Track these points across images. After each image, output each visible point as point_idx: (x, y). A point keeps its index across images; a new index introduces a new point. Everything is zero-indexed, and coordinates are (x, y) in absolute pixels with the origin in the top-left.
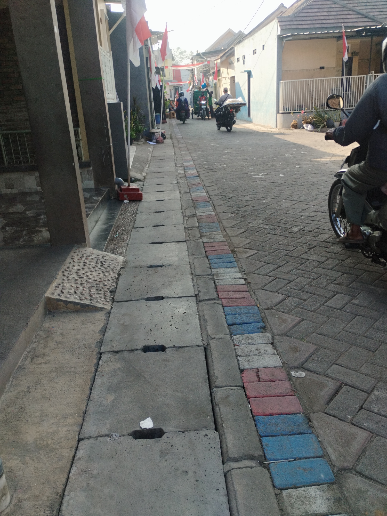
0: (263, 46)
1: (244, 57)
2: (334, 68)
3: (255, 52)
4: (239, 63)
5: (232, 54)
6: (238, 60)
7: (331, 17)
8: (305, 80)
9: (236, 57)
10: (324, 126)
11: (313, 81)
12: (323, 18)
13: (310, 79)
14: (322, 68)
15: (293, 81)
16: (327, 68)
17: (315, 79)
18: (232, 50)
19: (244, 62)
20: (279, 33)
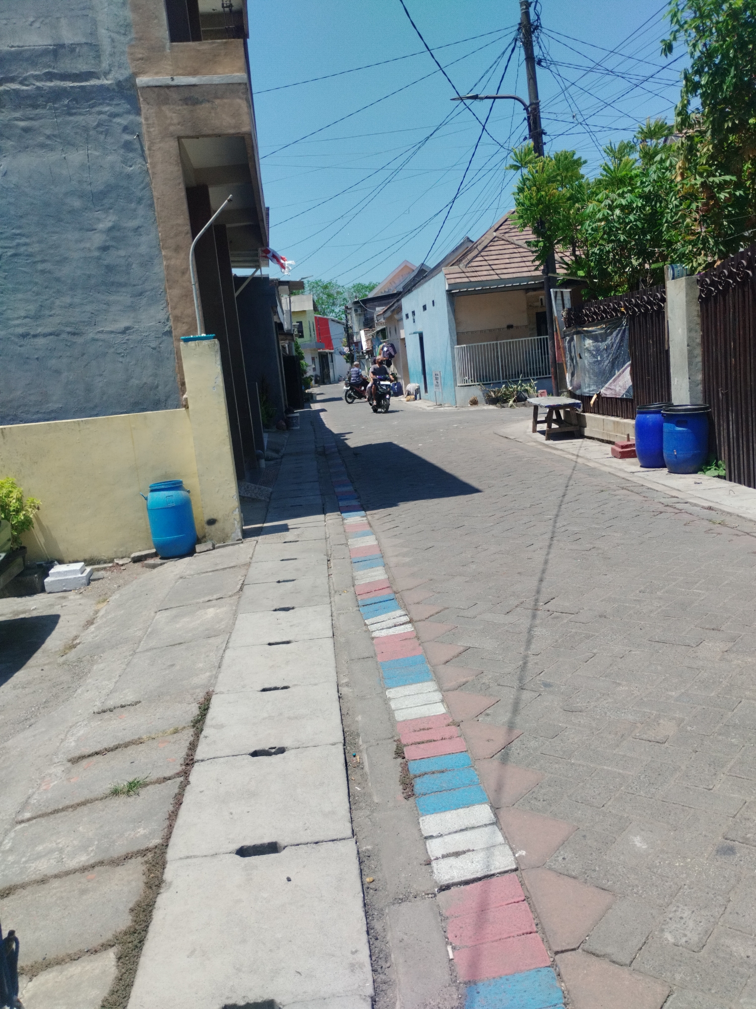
0: (433, 301)
1: (413, 313)
2: (526, 326)
3: (425, 308)
4: (408, 320)
5: (400, 309)
6: (407, 316)
7: (513, 265)
8: (485, 343)
9: (405, 311)
11: (497, 344)
12: (503, 266)
13: (492, 343)
14: (510, 327)
15: (470, 345)
16: (517, 327)
17: (499, 342)
18: (399, 303)
19: (414, 320)
20: (447, 288)
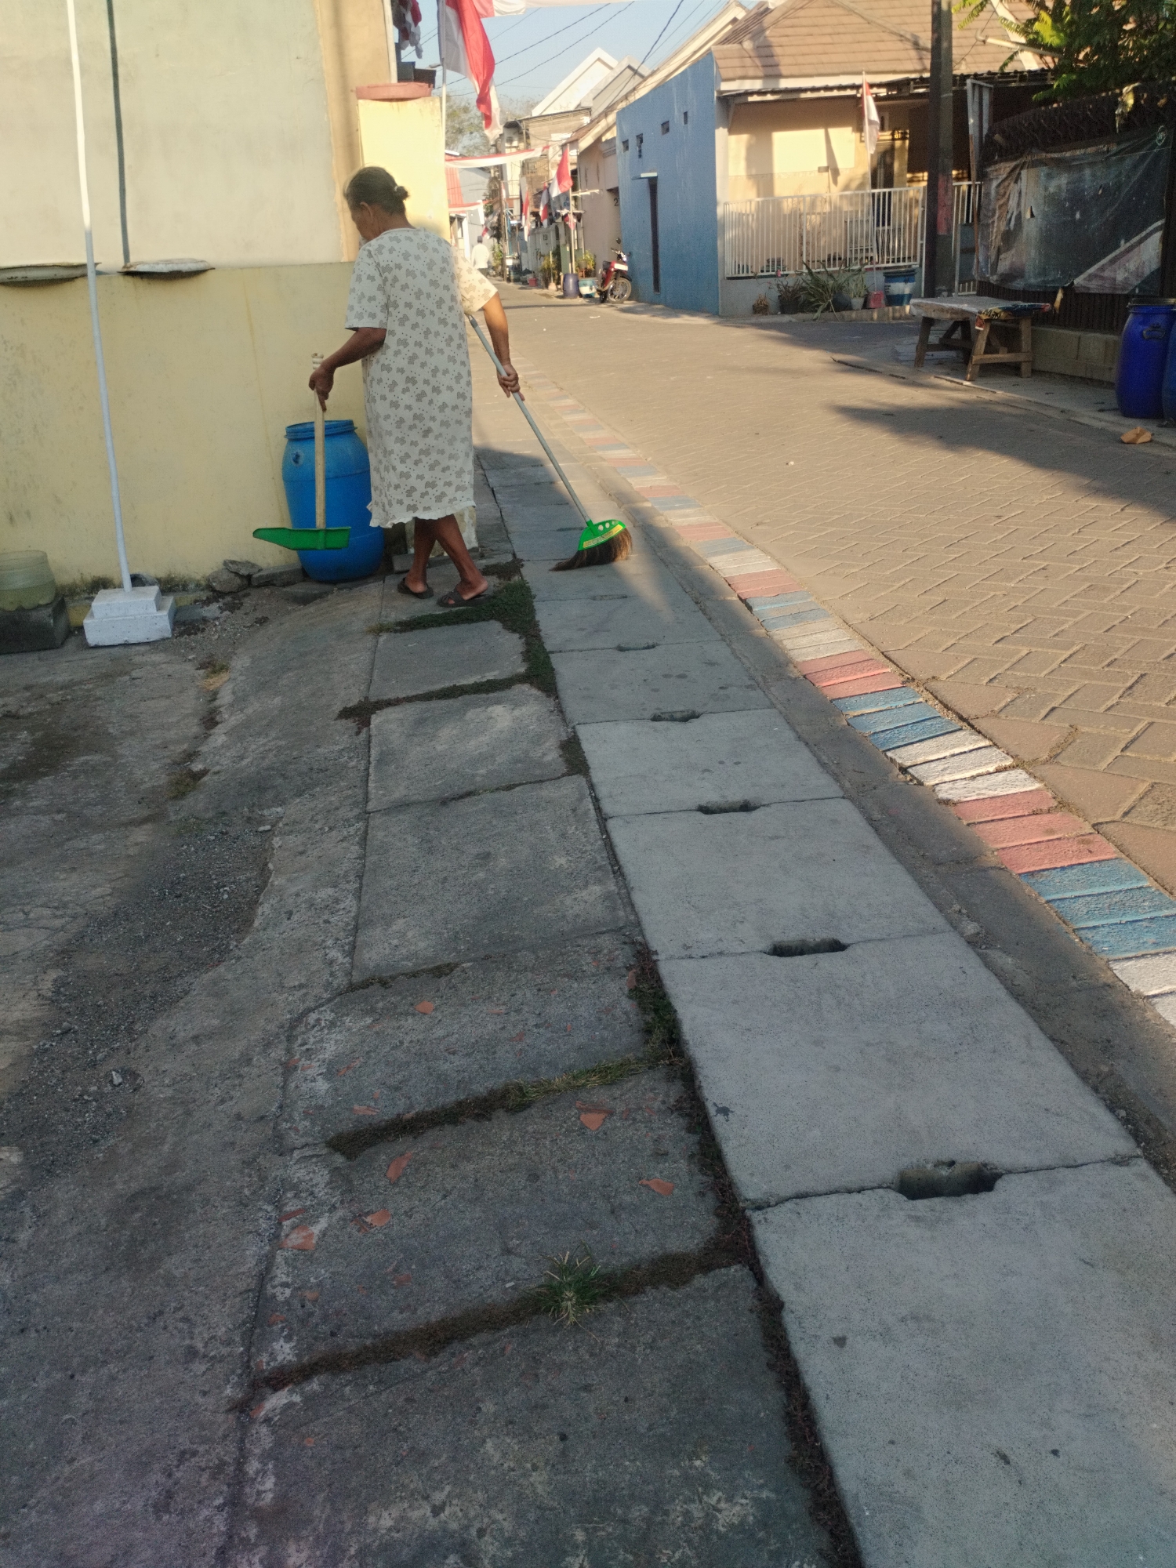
0: (686, 114)
1: (640, 139)
2: (852, 170)
3: (666, 127)
6: (625, 146)
9: (621, 135)
10: (829, 306)
14: (823, 169)
15: (755, 200)
16: (836, 170)
19: (640, 151)
